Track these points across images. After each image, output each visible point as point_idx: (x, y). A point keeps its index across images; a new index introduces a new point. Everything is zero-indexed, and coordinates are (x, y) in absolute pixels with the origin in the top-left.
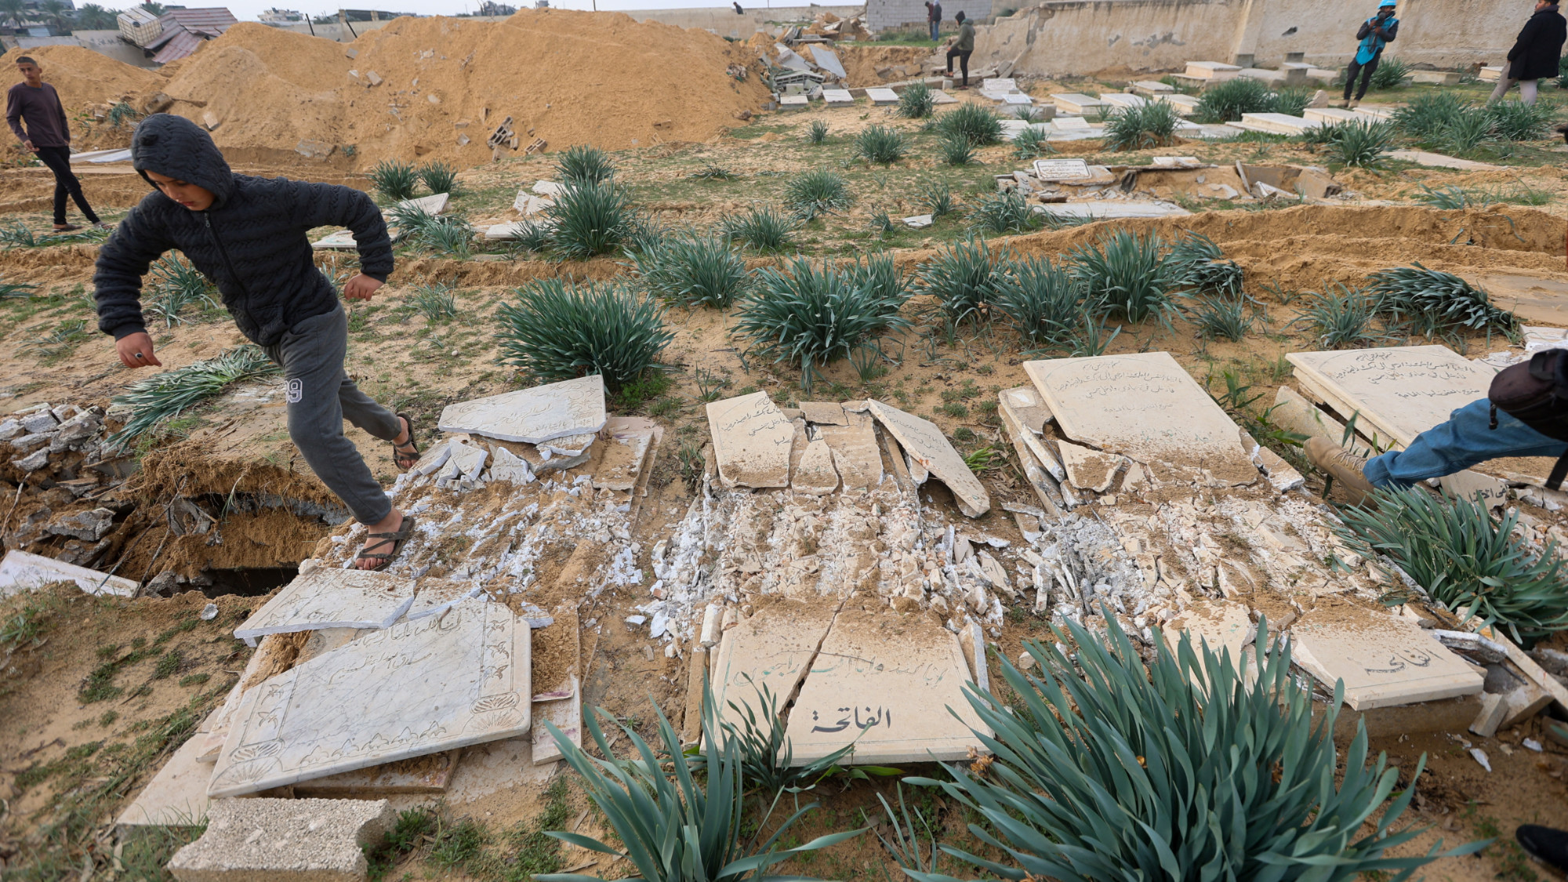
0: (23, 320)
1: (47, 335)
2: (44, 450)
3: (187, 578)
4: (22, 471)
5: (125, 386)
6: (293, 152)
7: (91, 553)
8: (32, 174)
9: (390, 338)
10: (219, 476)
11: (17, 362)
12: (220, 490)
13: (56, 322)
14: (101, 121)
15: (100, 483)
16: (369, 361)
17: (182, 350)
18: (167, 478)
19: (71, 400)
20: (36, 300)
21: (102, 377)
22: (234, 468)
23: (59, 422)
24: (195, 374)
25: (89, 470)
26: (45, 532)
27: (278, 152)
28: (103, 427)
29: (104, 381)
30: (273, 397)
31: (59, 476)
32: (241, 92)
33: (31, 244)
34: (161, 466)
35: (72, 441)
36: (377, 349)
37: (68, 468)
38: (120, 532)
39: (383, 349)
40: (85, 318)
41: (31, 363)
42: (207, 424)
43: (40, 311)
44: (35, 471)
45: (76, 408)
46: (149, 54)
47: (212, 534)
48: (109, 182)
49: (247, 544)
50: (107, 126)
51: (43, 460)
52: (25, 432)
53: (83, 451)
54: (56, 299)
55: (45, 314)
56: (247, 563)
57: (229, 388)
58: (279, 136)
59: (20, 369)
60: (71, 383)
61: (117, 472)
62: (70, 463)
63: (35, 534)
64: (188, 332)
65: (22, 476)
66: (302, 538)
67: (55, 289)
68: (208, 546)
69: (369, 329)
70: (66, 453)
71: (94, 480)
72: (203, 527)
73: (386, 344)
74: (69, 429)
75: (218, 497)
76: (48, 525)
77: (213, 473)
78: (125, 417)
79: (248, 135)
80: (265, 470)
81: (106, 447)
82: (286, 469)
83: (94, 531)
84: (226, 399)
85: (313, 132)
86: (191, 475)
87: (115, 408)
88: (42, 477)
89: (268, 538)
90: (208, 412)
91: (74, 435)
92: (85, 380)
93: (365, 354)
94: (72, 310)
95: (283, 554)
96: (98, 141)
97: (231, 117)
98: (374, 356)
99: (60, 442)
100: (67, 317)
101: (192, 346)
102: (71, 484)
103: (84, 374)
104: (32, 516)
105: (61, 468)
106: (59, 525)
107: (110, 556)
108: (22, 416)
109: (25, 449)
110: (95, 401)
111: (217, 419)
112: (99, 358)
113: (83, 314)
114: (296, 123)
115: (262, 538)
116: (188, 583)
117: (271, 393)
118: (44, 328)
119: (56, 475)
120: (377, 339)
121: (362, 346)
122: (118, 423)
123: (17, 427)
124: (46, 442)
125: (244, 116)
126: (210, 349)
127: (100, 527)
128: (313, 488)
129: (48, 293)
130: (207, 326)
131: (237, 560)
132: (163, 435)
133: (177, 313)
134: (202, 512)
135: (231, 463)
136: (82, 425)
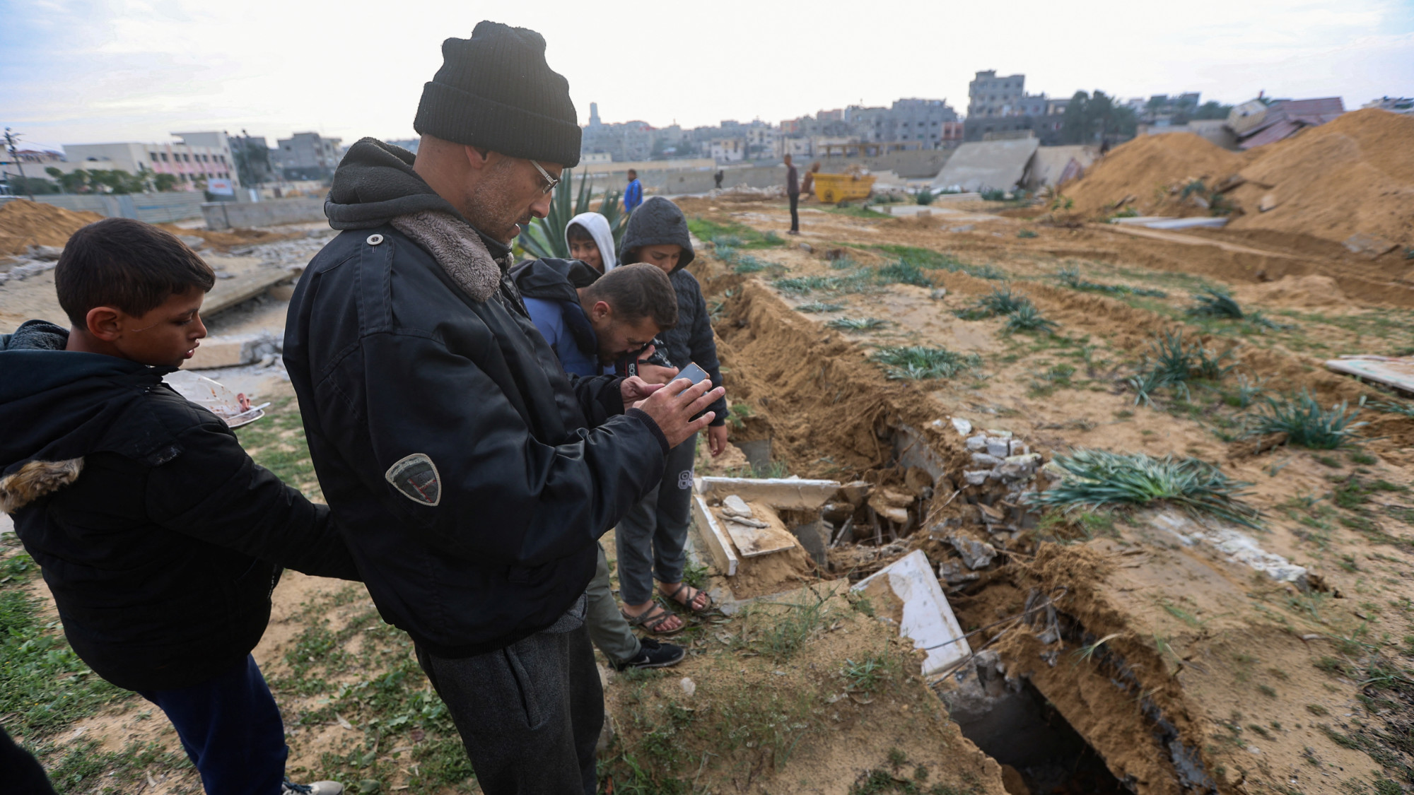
0: (1036, 351)
1: (1043, 370)
2: (985, 472)
3: (1006, 671)
4: (965, 481)
5: (1071, 447)
6: (1338, 245)
7: (962, 577)
8: (1103, 230)
9: (1397, 544)
10: (1096, 615)
11: (1014, 385)
12: (1087, 624)
13: (1056, 362)
14: (1173, 194)
15: (1003, 521)
16: (1350, 566)
17: (1133, 433)
18: (1050, 577)
19: (1027, 439)
20: (1053, 337)
21: (1058, 428)
22: (1116, 621)
23: (1008, 455)
24: (1133, 471)
25: (1003, 505)
26: (948, 538)
27: (1322, 242)
28: (1033, 477)
29: (1059, 433)
30: (1197, 543)
31: (982, 498)
32: (1317, 178)
33: (1074, 286)
34: (1053, 562)
35: (1006, 476)
36: (1369, 551)
37: (992, 495)
38: (989, 575)
39: (1379, 557)
40: (1076, 366)
41: (1022, 389)
42: (1116, 536)
43: (1053, 347)
44: (972, 485)
45: (1026, 448)
46: (1240, 139)
47: (1051, 651)
48: (1152, 245)
49: (1073, 690)
50: (1176, 198)
51: (980, 480)
52: (984, 451)
53: (1009, 488)
54: (1066, 342)
55: (1053, 351)
56: (1061, 705)
57: (1157, 504)
58: (1333, 226)
59: (1011, 392)
60: (1035, 422)
61: (1019, 520)
62: (996, 491)
63: (942, 535)
64: (1151, 417)
65: (963, 484)
66: (1131, 742)
67: (1070, 333)
68: (1041, 658)
69: (1367, 513)
70: (997, 482)
71: (1000, 516)
72: (1048, 637)
73: (1386, 550)
74: (1011, 466)
75: (1080, 628)
76: (952, 535)
77: (1091, 608)
78: (1054, 478)
79: (1300, 220)
80: (1147, 651)
81: (1025, 496)
82: (1171, 670)
83: (974, 561)
84: (1147, 515)
85: (1378, 227)
86: (1072, 591)
87: (1051, 466)
88: (972, 492)
89: (1097, 706)
90: (1123, 520)
91: (1011, 472)
92: (1046, 424)
93: (1348, 550)
94: (1072, 355)
95: (1100, 738)
96: (1161, 210)
97: (1292, 201)
98: (1364, 563)
99: (999, 472)
100: (1066, 361)
101: (1146, 433)
102: (986, 510)
103: (1048, 418)
104: (950, 520)
105: (987, 493)
106: (958, 540)
107: (971, 587)
108: (990, 435)
109: (976, 465)
110: (1042, 449)
111: (1128, 535)
112: (1067, 407)
113: (1076, 362)
114: (1362, 214)
115: (1092, 699)
116: (1002, 676)
117: (1198, 535)
118: (1045, 364)
119: (982, 495)
120: (1379, 537)
121: (1347, 535)
122: (1045, 480)
123: (982, 444)
124: (990, 466)
125: (1305, 202)
126: (1160, 445)
127: (980, 562)
128: (1187, 719)
129: (1063, 335)
130: (1169, 418)
131: (1054, 694)
132: (1073, 519)
133: (1150, 393)
134: (1055, 626)
135: (1115, 613)
136: (1021, 467)
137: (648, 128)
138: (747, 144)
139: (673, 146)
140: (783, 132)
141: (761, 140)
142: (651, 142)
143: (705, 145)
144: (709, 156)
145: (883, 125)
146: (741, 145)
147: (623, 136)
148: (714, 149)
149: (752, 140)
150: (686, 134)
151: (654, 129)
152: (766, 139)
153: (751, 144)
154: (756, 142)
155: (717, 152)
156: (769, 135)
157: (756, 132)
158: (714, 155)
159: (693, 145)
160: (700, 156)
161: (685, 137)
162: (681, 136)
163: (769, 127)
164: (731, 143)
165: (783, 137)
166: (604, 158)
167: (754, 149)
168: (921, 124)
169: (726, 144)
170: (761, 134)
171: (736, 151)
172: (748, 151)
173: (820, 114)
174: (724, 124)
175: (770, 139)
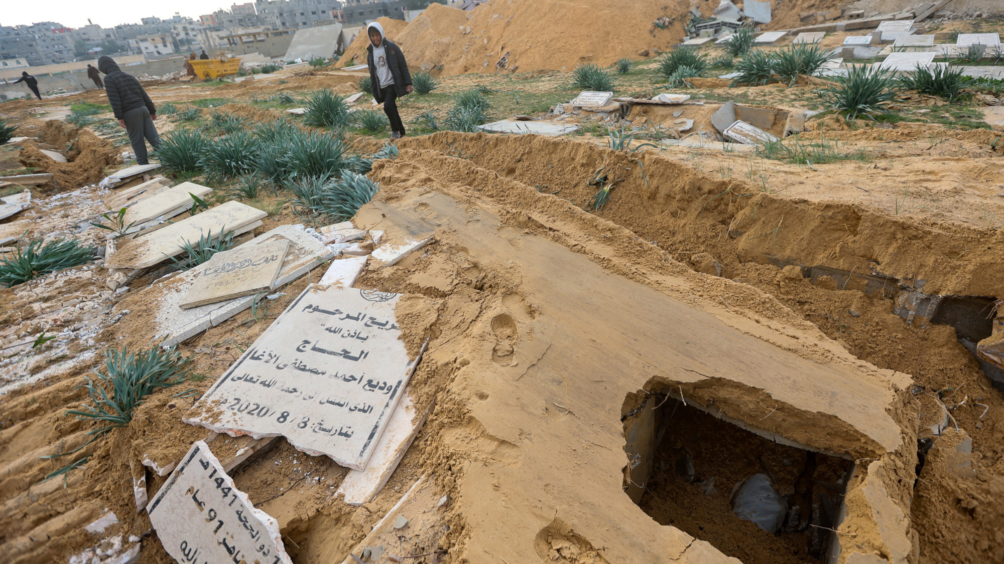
137: (63, 29)
138: (174, 38)
139: (98, 46)
140: (205, 26)
141: (187, 34)
142: (71, 44)
143: (132, 43)
144: (140, 52)
145: (285, 15)
146: (169, 40)
147: (34, 39)
148: (143, 45)
149: (178, 35)
150: (108, 33)
151: (69, 30)
152: (191, 33)
153: (178, 38)
154: (182, 35)
155: (146, 48)
156: (193, 30)
157: (180, 27)
158: (144, 51)
159: (119, 43)
160: (130, 53)
161: (108, 36)
162: (103, 35)
163: (191, 22)
164: (158, 39)
165: (205, 30)
166: (18, 62)
167: (182, 42)
168: (314, 13)
169: (153, 40)
170: (185, 28)
171: (165, 46)
172: (177, 45)
173: (234, 7)
174: (145, 21)
175: (194, 33)
